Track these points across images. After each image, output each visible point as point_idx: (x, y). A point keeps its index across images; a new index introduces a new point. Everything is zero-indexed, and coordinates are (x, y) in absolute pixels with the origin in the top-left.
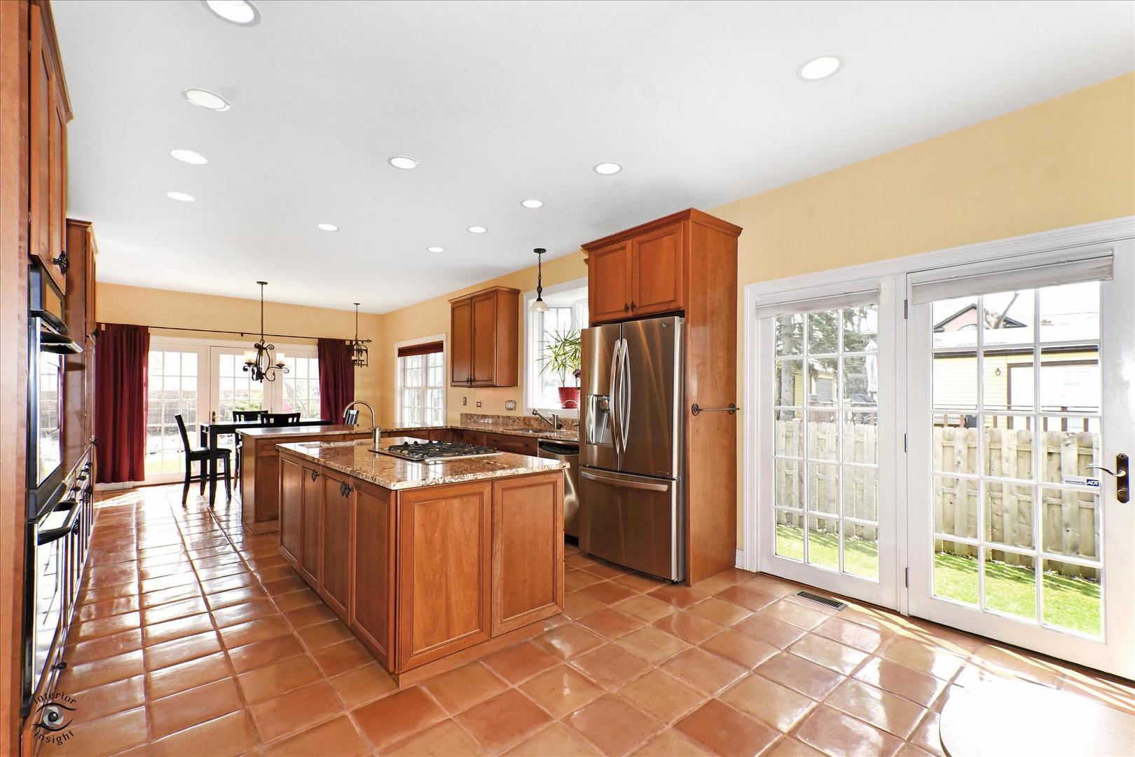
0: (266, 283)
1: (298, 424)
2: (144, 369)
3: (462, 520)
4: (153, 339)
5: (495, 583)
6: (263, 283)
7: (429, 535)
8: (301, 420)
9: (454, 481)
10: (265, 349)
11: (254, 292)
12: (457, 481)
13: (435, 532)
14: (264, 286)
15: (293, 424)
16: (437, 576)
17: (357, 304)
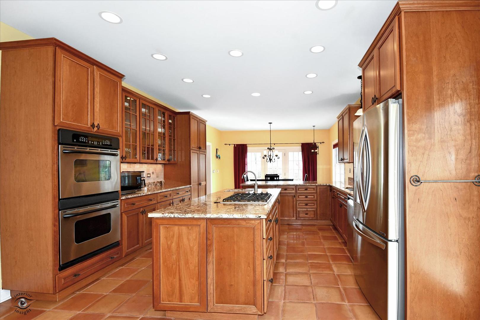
0: (272, 123)
1: (279, 180)
2: (246, 159)
3: (188, 239)
4: (248, 148)
5: (209, 281)
6: (270, 123)
7: (169, 243)
8: (280, 179)
9: (180, 217)
10: (272, 149)
11: (267, 127)
12: (182, 217)
13: (173, 243)
14: (271, 124)
15: (276, 180)
16: (174, 266)
17: (314, 126)
